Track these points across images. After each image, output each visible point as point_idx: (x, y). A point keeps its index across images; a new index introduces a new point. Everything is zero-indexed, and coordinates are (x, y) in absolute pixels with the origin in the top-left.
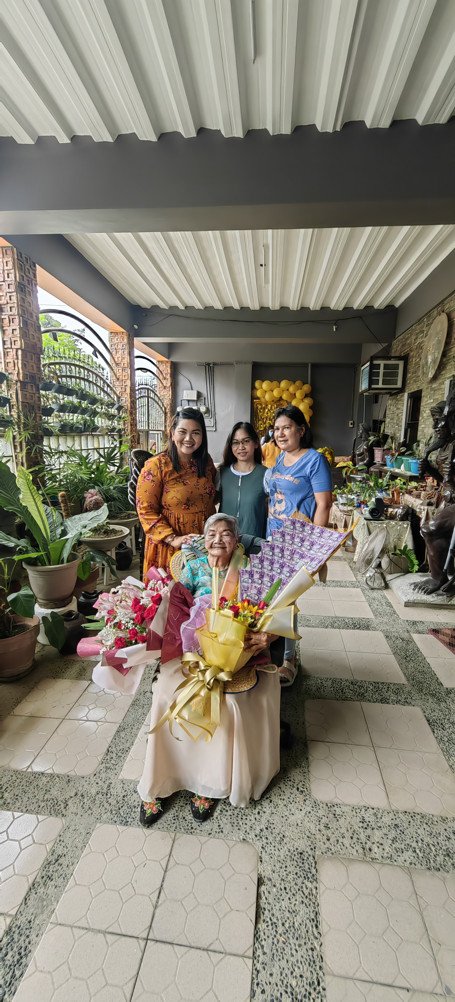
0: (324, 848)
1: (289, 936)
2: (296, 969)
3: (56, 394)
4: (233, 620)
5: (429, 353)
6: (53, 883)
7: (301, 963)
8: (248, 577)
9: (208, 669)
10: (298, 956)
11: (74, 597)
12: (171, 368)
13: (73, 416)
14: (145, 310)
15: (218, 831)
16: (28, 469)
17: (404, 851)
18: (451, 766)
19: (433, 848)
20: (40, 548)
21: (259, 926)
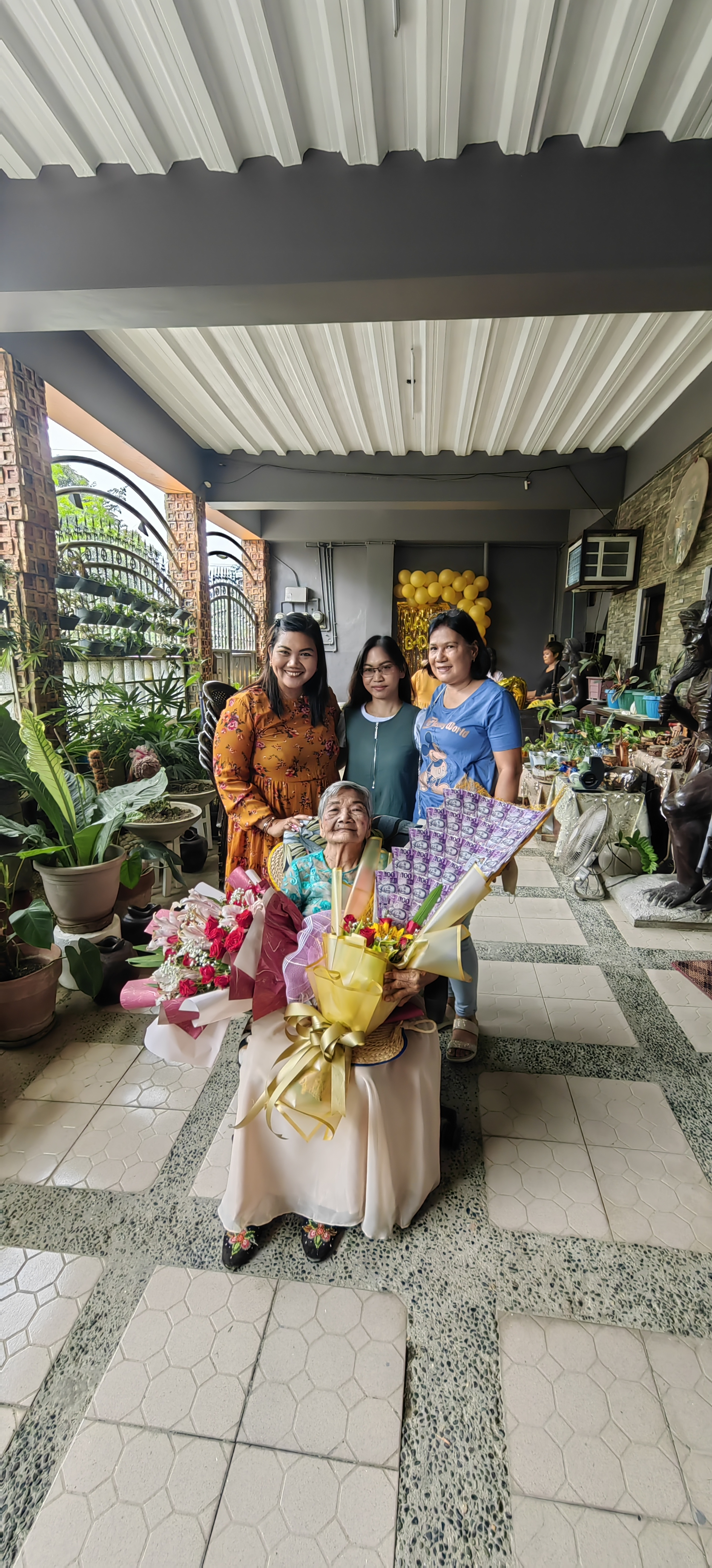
0: (508, 1301)
1: (455, 1435)
2: (466, 1486)
3: (82, 594)
4: (366, 951)
5: (677, 524)
6: (88, 1357)
7: (474, 1477)
8: (388, 882)
9: (325, 1029)
10: (469, 1466)
11: (116, 916)
12: (265, 552)
13: (110, 629)
14: (223, 456)
15: (344, 1275)
16: (39, 714)
17: (634, 1305)
18: (706, 1175)
19: (678, 1301)
20: (61, 839)
21: (409, 1421)
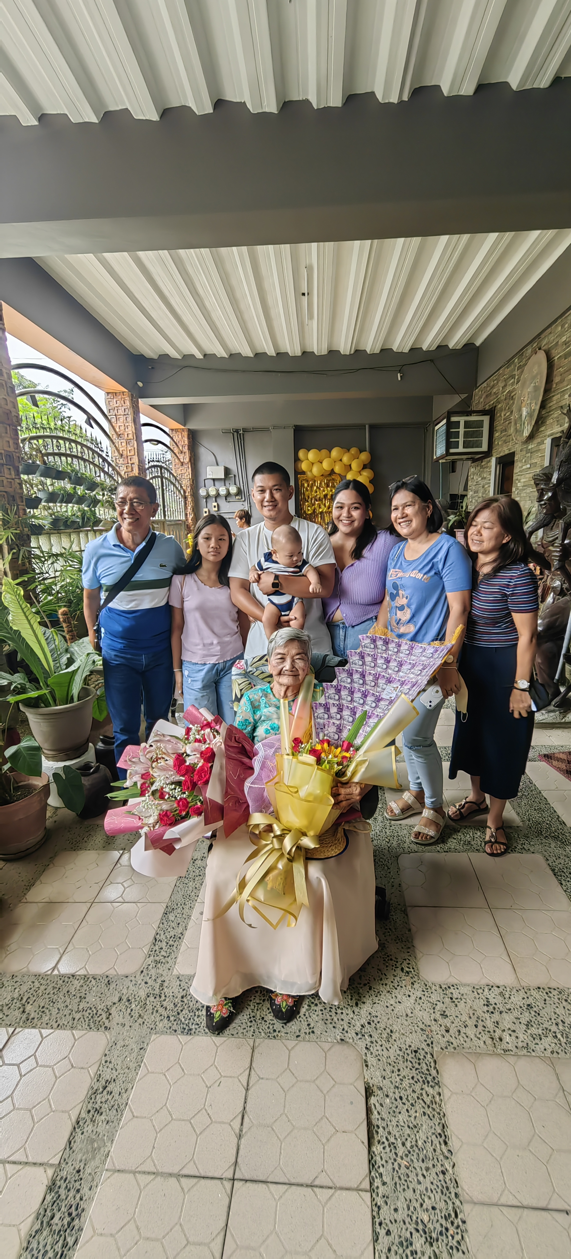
0: (443, 1042)
1: (412, 1158)
2: (426, 1200)
3: (42, 478)
4: (316, 768)
5: (523, 404)
6: (103, 1117)
7: (432, 1191)
8: (323, 711)
9: (287, 834)
10: (427, 1183)
11: (91, 744)
12: (189, 438)
13: (67, 506)
14: (151, 360)
15: (308, 1031)
16: (14, 580)
17: (543, 1037)
20: (41, 684)
21: (374, 1149)
